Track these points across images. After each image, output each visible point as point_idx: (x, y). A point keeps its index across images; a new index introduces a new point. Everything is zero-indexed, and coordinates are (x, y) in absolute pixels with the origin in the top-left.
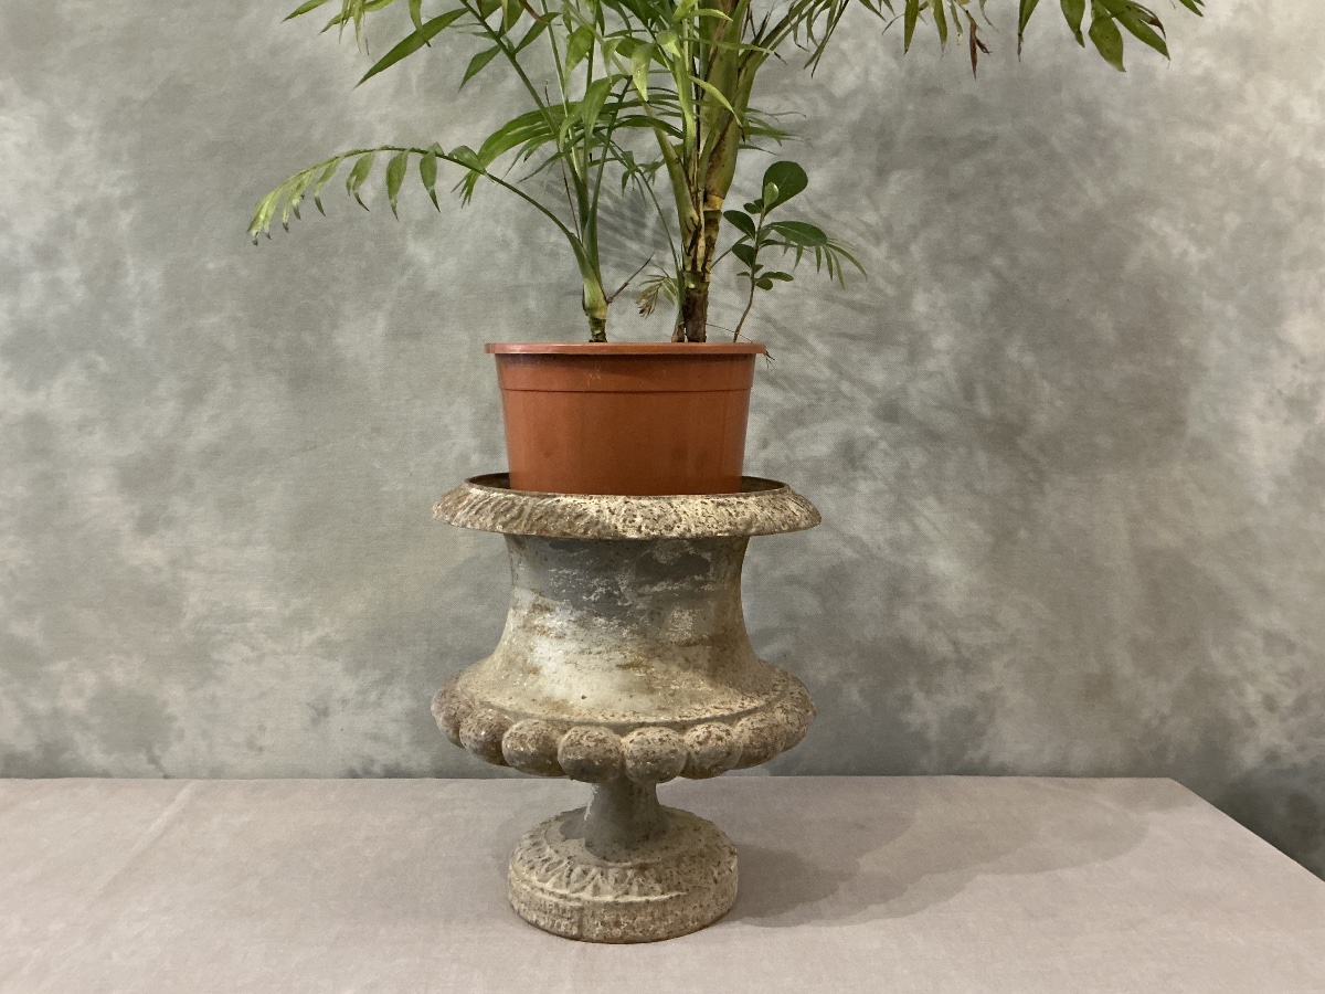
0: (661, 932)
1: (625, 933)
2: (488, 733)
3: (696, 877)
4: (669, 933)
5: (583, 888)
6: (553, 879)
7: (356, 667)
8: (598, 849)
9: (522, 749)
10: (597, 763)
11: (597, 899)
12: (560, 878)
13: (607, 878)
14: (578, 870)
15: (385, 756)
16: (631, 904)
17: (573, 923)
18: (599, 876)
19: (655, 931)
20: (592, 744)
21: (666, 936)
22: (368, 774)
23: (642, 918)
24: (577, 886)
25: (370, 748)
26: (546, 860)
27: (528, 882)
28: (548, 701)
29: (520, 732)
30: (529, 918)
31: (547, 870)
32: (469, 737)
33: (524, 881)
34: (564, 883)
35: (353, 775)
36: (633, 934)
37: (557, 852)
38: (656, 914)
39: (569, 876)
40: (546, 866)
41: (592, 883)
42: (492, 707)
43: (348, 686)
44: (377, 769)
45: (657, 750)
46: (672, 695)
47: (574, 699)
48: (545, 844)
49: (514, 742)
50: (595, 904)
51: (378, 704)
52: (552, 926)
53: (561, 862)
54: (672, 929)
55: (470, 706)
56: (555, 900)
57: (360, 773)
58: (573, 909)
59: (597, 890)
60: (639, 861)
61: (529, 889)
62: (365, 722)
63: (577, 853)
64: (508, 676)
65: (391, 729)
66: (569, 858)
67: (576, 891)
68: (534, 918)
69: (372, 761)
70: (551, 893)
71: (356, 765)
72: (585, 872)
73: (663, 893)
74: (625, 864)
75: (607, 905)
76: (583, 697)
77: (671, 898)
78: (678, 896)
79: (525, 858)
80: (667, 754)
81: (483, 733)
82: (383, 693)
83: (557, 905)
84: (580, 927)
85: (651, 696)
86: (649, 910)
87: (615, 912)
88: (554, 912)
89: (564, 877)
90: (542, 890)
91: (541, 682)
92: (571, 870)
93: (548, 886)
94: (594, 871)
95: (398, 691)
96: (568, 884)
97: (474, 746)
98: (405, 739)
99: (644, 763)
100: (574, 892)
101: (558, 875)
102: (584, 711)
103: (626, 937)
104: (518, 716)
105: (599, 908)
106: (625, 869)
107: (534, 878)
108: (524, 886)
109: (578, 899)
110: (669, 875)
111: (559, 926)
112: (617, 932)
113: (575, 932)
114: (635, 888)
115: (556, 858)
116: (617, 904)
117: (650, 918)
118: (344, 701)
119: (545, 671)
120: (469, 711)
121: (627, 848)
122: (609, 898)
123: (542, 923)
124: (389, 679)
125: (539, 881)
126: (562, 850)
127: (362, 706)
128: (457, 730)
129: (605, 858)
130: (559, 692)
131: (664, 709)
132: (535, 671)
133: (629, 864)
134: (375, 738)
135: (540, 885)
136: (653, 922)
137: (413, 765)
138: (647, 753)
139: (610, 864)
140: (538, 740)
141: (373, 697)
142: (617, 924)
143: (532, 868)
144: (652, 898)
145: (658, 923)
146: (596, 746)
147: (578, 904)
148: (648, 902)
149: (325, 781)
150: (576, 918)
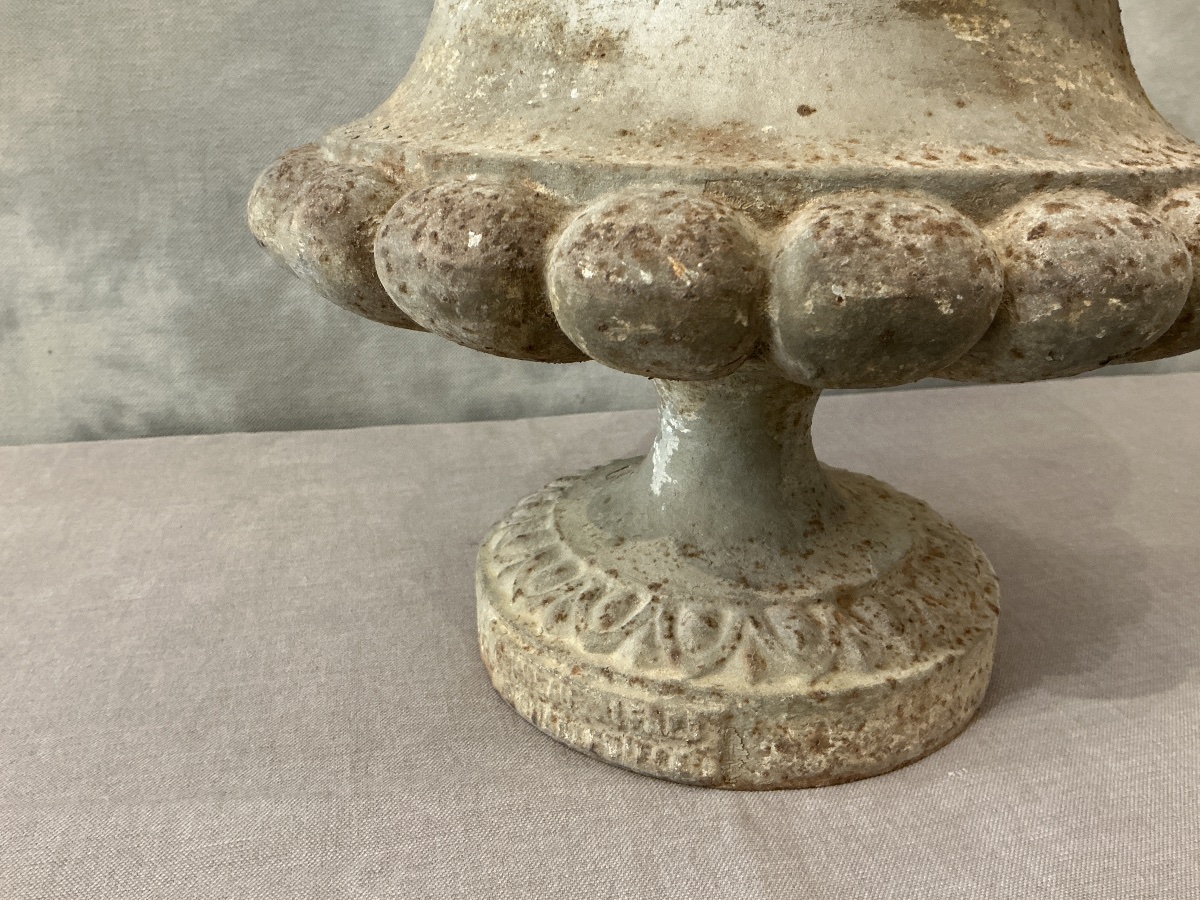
0: (912, 748)
1: (836, 761)
2: (492, 238)
3: (962, 605)
4: (928, 743)
5: (721, 662)
6: (631, 645)
7: (58, 227)
8: (718, 561)
9: (646, 277)
10: (946, 309)
11: (765, 689)
12: (649, 641)
13: (772, 631)
14: (686, 615)
15: (145, 397)
16: (856, 694)
17: (703, 753)
18: (750, 630)
19: (902, 745)
20: (923, 241)
21: (920, 750)
22: (113, 430)
23: (877, 724)
24: (701, 658)
25: (110, 385)
26: (591, 596)
27: (562, 651)
28: (675, 130)
29: (625, 222)
30: (571, 738)
31: (607, 621)
32: (422, 260)
33: (545, 648)
34: (664, 655)
35: (85, 434)
36: (853, 761)
37: (614, 573)
38: (908, 711)
39: (670, 635)
40: (597, 610)
41: (741, 652)
42: (480, 163)
43: (47, 266)
44: (129, 420)
45: (1140, 256)
46: (1066, 106)
47: (774, 118)
48: (567, 554)
49: (610, 254)
50: (762, 702)
51: (114, 301)
52: (641, 760)
53: (631, 599)
54: (934, 734)
55: (390, 182)
56: (649, 697)
57: (96, 426)
58: (703, 721)
59: (758, 666)
60: (829, 582)
61: (564, 669)
62: (94, 335)
63: (668, 575)
64: (498, 87)
65: (149, 349)
66: (654, 587)
67: (704, 672)
68: (588, 738)
69: (118, 407)
70: (634, 681)
71: (87, 414)
72: (711, 622)
73: (916, 659)
74: (800, 594)
75: (795, 705)
76: (805, 111)
77: (939, 667)
78: (951, 660)
79: (530, 590)
80: (1166, 269)
81: (475, 240)
82: (122, 279)
83: (657, 712)
84: (722, 759)
85: (1015, 107)
86: (896, 700)
87: (816, 718)
88: (646, 726)
89: (659, 638)
90: (607, 673)
91: (635, 77)
92: (671, 619)
93: (622, 659)
94: (730, 616)
95: (151, 273)
96: (675, 654)
97: (439, 288)
98: (178, 365)
99: (1100, 303)
100: (698, 677)
101: (640, 633)
102: (826, 150)
103: (837, 771)
104: (584, 178)
105: (774, 713)
106: (803, 604)
107: (573, 642)
108: (550, 662)
109: (716, 693)
110: (910, 610)
111: (663, 757)
112: (818, 761)
113: (708, 769)
114: (854, 654)
115: (614, 589)
116: (821, 697)
117: (894, 721)
118: (45, 297)
119: (641, 41)
120: (389, 192)
121: (784, 551)
122: (795, 684)
123: (610, 750)
124: (131, 249)
125: (592, 648)
126: (625, 567)
127: (82, 307)
128: (360, 253)
129: (745, 582)
130: (712, 100)
131: (1065, 142)
132: (605, 48)
133: (812, 592)
134: (120, 364)
135: (595, 658)
136: (898, 729)
137: (203, 410)
138: (1109, 266)
139: (766, 595)
140: (703, 241)
141: (102, 286)
142: (819, 744)
143: (561, 617)
144: (901, 675)
145: (909, 729)
146: (939, 244)
147: (715, 707)
148: (893, 684)
149: (27, 448)
150: (714, 737)
